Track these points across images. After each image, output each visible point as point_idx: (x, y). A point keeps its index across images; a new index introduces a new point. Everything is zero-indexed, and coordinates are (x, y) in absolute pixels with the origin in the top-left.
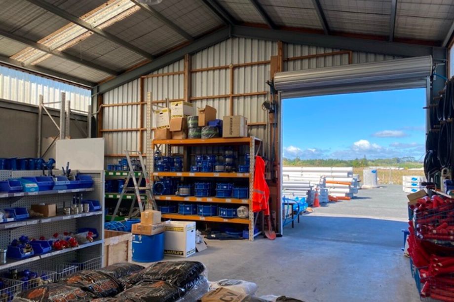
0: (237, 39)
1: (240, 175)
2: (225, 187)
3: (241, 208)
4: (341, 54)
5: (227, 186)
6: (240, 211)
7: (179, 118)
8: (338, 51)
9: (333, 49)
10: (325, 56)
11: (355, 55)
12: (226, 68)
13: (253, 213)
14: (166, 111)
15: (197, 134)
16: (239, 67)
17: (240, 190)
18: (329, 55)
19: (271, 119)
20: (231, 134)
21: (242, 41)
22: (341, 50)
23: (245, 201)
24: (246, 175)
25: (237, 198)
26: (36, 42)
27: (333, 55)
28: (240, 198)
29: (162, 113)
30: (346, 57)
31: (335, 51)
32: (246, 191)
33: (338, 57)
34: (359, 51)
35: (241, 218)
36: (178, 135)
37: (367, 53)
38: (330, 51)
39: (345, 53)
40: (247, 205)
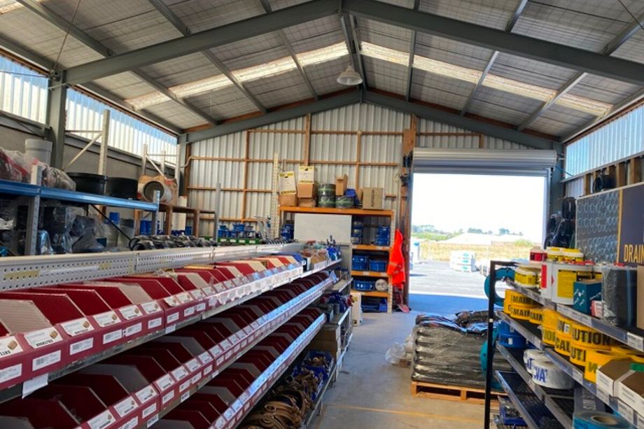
0: (366, 105)
1: (380, 248)
2: (362, 260)
3: (381, 281)
4: (472, 135)
5: (364, 259)
6: (379, 284)
7: (309, 183)
8: (470, 132)
9: (465, 130)
10: (457, 135)
11: (485, 139)
12: (353, 133)
13: (392, 287)
14: (291, 174)
15: (331, 202)
16: (366, 134)
17: (379, 263)
18: (461, 135)
19: (402, 192)
20: (373, 206)
21: (372, 108)
22: (472, 131)
23: (384, 275)
24: (387, 248)
25: (376, 271)
26: (167, 88)
27: (465, 135)
28: (379, 271)
29: (287, 177)
30: (476, 139)
31: (467, 132)
32: (385, 264)
33: (469, 139)
34: (489, 135)
35: (379, 291)
36: (307, 202)
37: (496, 137)
38: (462, 131)
39: (476, 135)
40: (386, 279)
